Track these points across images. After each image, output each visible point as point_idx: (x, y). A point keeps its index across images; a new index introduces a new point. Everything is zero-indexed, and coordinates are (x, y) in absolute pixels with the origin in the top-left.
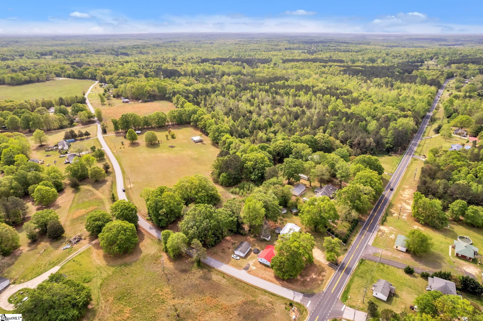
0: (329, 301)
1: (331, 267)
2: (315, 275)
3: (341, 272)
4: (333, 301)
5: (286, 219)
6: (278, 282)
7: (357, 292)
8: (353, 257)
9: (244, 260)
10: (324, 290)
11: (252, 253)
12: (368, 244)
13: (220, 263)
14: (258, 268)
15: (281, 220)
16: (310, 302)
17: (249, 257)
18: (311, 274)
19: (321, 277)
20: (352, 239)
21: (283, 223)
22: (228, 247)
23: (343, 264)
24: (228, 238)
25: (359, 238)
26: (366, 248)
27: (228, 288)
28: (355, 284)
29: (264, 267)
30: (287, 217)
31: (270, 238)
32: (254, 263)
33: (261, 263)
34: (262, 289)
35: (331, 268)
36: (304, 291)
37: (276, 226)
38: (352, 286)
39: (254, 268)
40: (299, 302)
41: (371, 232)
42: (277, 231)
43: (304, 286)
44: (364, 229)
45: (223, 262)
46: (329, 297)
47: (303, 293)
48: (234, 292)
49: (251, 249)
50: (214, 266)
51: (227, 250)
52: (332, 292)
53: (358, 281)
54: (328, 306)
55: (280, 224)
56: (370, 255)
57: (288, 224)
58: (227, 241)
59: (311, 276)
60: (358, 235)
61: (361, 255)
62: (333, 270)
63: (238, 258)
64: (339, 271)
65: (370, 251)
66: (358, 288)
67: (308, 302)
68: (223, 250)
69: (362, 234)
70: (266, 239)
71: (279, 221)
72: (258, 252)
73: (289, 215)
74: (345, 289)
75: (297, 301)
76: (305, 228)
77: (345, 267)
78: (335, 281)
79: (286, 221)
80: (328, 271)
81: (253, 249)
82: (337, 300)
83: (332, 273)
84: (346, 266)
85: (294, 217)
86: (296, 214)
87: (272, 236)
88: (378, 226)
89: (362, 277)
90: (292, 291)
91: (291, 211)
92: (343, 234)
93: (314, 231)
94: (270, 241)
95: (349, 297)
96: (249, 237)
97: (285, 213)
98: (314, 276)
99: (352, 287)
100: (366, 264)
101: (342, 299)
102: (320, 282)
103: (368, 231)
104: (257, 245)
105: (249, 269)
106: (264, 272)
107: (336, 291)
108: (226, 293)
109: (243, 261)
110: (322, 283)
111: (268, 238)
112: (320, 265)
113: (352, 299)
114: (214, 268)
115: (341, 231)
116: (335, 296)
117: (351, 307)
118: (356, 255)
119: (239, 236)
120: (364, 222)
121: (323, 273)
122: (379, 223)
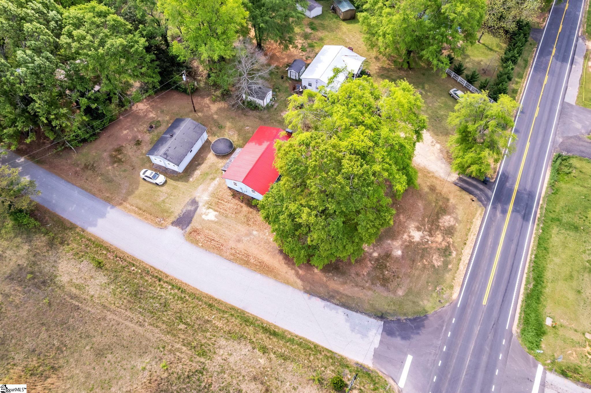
0: (478, 352)
1: (470, 192)
2: (418, 229)
3: (504, 212)
4: (495, 348)
5: (319, 34)
6: (289, 273)
7: (571, 295)
8: (532, 149)
9: (180, 185)
10: (455, 296)
11: (211, 157)
12: (567, 100)
13: (95, 204)
14: (223, 214)
15: (306, 36)
16: (410, 358)
17: (197, 173)
18: (404, 228)
19: (439, 238)
20: (514, 86)
21: (311, 46)
22: (134, 138)
23: (505, 178)
24: (141, 107)
25: (536, 83)
26: (561, 113)
27: (110, 316)
28: (557, 260)
29: (245, 209)
30: (324, 27)
31: (269, 96)
32: (213, 195)
33: (236, 194)
34: (233, 308)
35: (468, 197)
36: (383, 306)
37: (290, 56)
38: (550, 266)
39: (211, 215)
40: (368, 362)
41: (564, 60)
42: (293, 74)
43: (385, 282)
44: (545, 52)
45: (108, 201)
46: (477, 329)
47: (381, 316)
48: (127, 333)
49: (207, 141)
50: (73, 220)
51: (130, 151)
52: (485, 302)
53: (565, 246)
54: (480, 375)
55: (303, 49)
56: (579, 138)
57: (325, 47)
58: (137, 118)
59: (405, 236)
60: (530, 71)
61: (554, 142)
62: (475, 204)
63: (161, 179)
64: (494, 208)
65: (579, 126)
66: (571, 277)
67: (403, 362)
68: (119, 150)
69: (540, 69)
70: (259, 101)
71: (299, 41)
72: (228, 150)
73: (331, 21)
74: (528, 283)
75: (361, 361)
76: (377, 58)
77: (511, 190)
78: (488, 251)
79: (321, 39)
80: (460, 212)
81: (213, 139)
82: (509, 341)
83: (474, 215)
84: (516, 187)
85: (345, 26)
86: (351, 18)
87: (276, 89)
88: (580, 40)
89: (576, 228)
90: (341, 310)
91: (334, 10)
92: (485, 72)
93: (406, 66)
94: (268, 107)
95: (549, 322)
96: (207, 100)
97: (317, 17)
98: (417, 236)
99: (548, 275)
100: (574, 173)
101: (523, 331)
102: (437, 261)
103: (556, 57)
104: (228, 124)
105: (195, 224)
106: (243, 229)
107: (500, 299)
108: (98, 339)
109: (175, 188)
110: (446, 264)
111: (263, 98)
112: (433, 189)
113: (561, 332)
114: (72, 227)
115: (479, 63)
116: (496, 323)
117: (564, 374)
118: (539, 141)
119: (176, 95)
120: (539, 31)
121: (446, 220)
122: (584, 33)
